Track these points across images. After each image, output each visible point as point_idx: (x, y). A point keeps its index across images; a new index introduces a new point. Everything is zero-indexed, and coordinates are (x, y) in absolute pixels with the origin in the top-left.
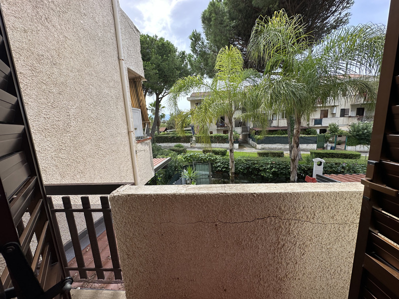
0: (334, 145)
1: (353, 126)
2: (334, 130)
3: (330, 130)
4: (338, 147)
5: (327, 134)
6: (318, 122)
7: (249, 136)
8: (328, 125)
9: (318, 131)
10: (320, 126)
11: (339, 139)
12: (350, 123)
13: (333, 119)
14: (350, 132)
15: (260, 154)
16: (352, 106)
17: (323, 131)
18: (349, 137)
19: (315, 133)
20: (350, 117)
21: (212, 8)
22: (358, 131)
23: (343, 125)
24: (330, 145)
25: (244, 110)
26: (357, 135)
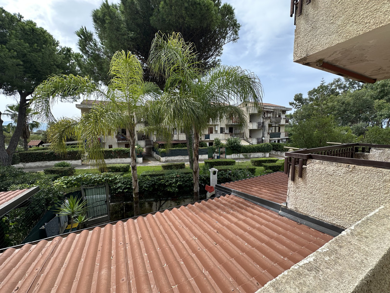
0: (218, 155)
1: (228, 140)
2: (218, 142)
3: (216, 143)
4: (221, 156)
5: (214, 146)
6: (207, 137)
7: (153, 149)
8: (214, 139)
9: (208, 144)
10: (208, 140)
11: (221, 150)
12: (227, 138)
13: (216, 134)
14: (227, 144)
15: (165, 167)
16: (227, 125)
17: (211, 144)
18: (227, 148)
19: (206, 145)
20: (226, 133)
21: (106, 10)
22: (232, 144)
23: (223, 140)
24: (216, 155)
25: (146, 123)
26: (231, 147)
